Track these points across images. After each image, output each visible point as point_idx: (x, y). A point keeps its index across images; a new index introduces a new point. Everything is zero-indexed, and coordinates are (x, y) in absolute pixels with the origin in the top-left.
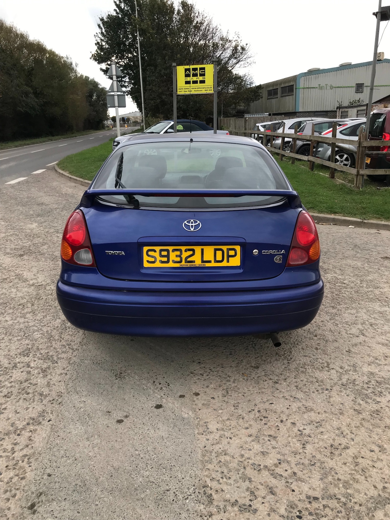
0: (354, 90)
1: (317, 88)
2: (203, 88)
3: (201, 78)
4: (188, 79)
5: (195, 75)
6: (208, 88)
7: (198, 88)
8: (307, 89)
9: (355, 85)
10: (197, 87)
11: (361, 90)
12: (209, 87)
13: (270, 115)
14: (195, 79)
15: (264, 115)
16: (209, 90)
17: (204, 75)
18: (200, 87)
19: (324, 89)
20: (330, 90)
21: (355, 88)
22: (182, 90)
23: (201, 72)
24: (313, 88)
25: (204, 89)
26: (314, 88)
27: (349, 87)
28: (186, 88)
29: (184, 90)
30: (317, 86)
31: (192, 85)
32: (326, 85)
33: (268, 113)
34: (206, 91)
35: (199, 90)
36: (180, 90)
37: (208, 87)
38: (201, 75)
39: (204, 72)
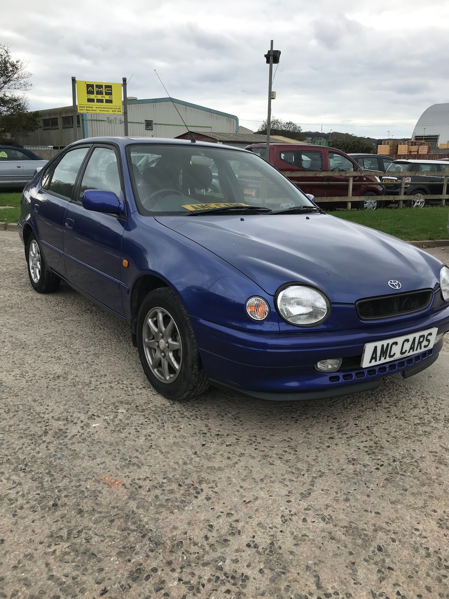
0: (144, 126)
1: (106, 121)
2: (111, 108)
3: (107, 97)
4: (92, 97)
5: (99, 93)
6: (116, 109)
7: (104, 108)
8: (95, 122)
9: (144, 122)
10: (102, 107)
11: (150, 127)
12: (118, 107)
13: (54, 148)
14: (100, 97)
15: (48, 148)
16: (118, 111)
17: (110, 94)
18: (107, 107)
19: (113, 123)
20: (120, 124)
21: (144, 124)
22: (83, 108)
23: (107, 90)
24: (101, 121)
25: (112, 110)
26: (103, 121)
27: (138, 123)
28: (89, 106)
29: (86, 108)
30: (106, 119)
31: (96, 103)
32: (116, 119)
33: (52, 146)
34: (114, 112)
35: (105, 110)
36: (82, 109)
37: (116, 107)
38: (107, 94)
39: (111, 90)
